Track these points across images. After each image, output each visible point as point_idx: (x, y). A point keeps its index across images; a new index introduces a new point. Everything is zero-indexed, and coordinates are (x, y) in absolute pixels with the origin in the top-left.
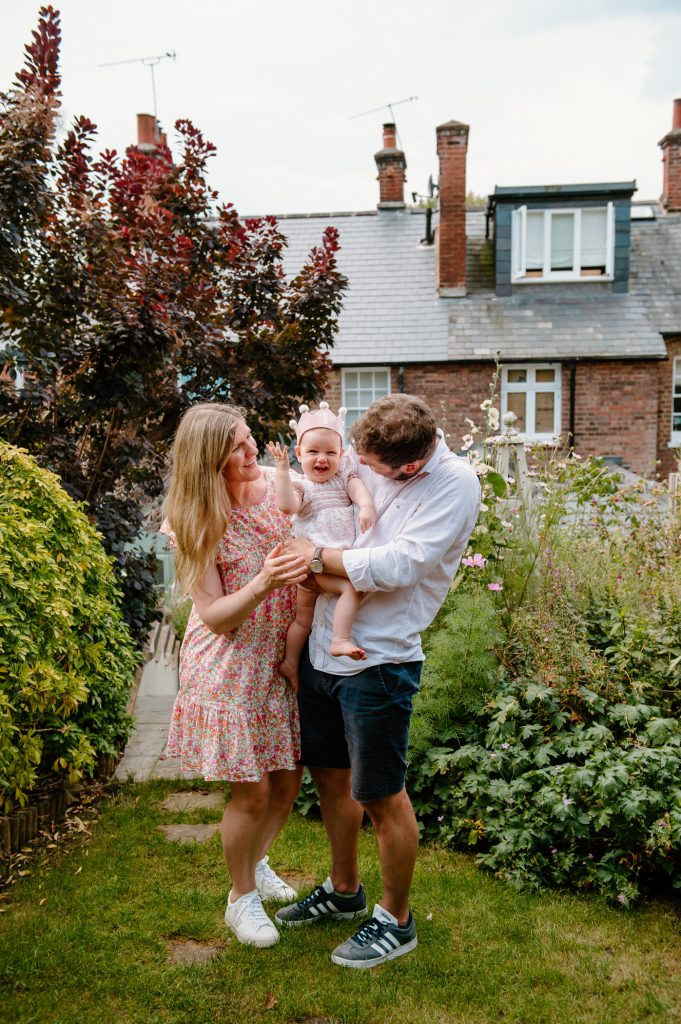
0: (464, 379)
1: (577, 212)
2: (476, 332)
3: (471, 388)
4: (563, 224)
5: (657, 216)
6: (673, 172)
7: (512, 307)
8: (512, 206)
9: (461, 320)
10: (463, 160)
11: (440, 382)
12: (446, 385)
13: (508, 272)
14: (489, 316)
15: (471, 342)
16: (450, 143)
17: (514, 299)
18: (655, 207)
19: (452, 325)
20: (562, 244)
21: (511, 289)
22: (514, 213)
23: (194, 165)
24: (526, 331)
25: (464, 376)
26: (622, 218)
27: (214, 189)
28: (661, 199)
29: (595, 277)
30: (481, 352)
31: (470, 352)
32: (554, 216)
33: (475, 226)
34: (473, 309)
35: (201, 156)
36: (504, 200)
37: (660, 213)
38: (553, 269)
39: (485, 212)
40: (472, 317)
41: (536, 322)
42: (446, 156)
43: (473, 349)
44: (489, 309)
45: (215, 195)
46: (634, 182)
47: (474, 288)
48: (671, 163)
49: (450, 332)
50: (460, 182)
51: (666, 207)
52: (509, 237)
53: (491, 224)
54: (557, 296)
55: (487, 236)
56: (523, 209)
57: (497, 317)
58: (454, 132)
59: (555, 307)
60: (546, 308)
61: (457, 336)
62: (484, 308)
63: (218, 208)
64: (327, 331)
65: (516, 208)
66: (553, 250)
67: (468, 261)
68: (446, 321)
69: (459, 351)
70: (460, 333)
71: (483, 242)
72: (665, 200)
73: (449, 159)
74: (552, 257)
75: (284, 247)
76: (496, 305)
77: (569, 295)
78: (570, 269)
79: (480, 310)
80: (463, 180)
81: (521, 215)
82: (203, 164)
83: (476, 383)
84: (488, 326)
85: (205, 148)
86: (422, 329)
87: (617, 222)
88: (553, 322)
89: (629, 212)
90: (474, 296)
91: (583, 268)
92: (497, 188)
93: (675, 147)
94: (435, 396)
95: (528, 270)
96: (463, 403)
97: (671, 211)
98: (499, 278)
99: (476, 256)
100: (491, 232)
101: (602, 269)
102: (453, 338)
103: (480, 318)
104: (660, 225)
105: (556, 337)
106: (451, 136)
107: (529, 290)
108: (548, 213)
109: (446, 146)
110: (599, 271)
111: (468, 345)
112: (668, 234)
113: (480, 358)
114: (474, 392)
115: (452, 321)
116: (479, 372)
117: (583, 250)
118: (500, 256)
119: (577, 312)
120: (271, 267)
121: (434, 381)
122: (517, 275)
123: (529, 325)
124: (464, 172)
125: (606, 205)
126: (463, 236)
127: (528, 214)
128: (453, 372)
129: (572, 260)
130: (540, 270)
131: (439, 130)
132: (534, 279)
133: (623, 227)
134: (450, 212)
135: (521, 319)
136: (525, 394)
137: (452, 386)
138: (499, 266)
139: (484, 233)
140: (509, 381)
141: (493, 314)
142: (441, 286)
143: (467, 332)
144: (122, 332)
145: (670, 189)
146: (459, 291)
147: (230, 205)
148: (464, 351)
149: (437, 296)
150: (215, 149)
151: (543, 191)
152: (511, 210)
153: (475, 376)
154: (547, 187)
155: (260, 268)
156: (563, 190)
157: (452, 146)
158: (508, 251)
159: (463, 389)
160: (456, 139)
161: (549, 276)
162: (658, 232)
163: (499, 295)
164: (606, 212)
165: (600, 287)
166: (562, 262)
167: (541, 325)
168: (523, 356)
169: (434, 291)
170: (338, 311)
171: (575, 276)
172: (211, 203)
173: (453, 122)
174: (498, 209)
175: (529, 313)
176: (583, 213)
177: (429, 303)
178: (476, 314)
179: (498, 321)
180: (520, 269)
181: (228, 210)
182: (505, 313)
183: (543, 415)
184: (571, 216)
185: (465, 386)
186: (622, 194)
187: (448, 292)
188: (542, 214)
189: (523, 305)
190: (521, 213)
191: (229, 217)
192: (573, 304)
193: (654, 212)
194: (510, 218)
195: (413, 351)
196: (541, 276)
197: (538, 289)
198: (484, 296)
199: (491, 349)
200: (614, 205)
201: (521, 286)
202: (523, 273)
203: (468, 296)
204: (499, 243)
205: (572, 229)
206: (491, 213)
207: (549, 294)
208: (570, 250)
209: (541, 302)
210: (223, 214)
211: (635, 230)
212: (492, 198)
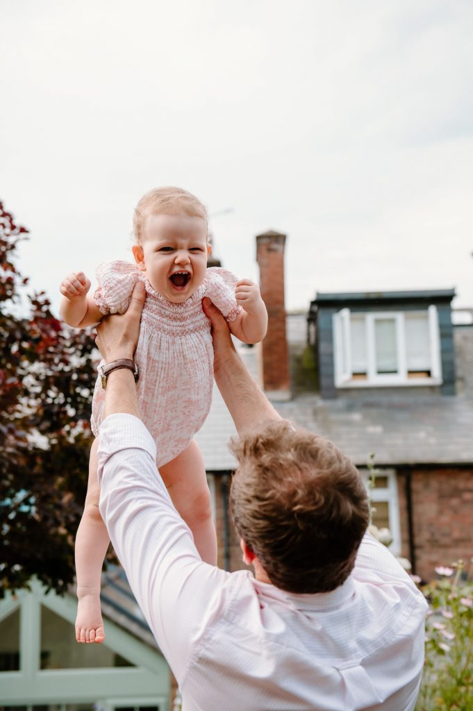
1: (399, 316)
4: (385, 328)
7: (339, 411)
8: (332, 310)
10: (281, 265)
13: (331, 376)
14: (315, 420)
16: (269, 250)
17: (340, 403)
20: (386, 347)
21: (335, 393)
22: (335, 316)
24: (355, 436)
26: (444, 323)
27: (24, 275)
29: (421, 381)
32: (377, 321)
33: (297, 332)
34: (299, 412)
35: (11, 240)
36: (326, 304)
38: (380, 372)
39: (307, 316)
41: (366, 426)
42: (265, 262)
44: (316, 413)
45: (25, 281)
46: (453, 290)
47: (297, 391)
50: (279, 287)
52: (330, 339)
53: (313, 329)
54: (384, 399)
55: (309, 340)
56: (345, 313)
57: (324, 421)
58: (272, 240)
59: (384, 411)
60: (374, 412)
62: (310, 411)
63: (29, 296)
65: (338, 312)
66: (379, 356)
67: (291, 366)
71: (304, 346)
73: (268, 265)
74: (377, 359)
76: (322, 409)
77: (397, 399)
78: (395, 372)
79: (306, 414)
80: (283, 285)
81: (343, 320)
82: (13, 247)
85: (17, 231)
87: (441, 326)
88: (384, 426)
89: (450, 318)
90: (299, 400)
91: (410, 372)
92: (318, 294)
95: (354, 374)
98: (324, 382)
99: (298, 360)
100: (312, 336)
101: (428, 373)
103: (306, 422)
105: (387, 442)
106: (270, 243)
107: (355, 394)
108: (370, 317)
109: (265, 253)
110: (424, 375)
117: (409, 354)
118: (323, 359)
119: (406, 416)
120: (89, 361)
122: (342, 378)
123: (357, 429)
124: (284, 278)
125: (427, 309)
126: (284, 339)
127: (352, 319)
129: (396, 363)
130: (365, 374)
131: (259, 238)
132: (360, 383)
133: (447, 331)
135: (349, 423)
138: (323, 370)
139: (305, 338)
141: (320, 418)
146: (283, 394)
147: (43, 293)
150: (27, 232)
151: (363, 297)
152: (331, 314)
154: (368, 294)
155: (76, 361)
156: (384, 295)
157: (272, 253)
158: (331, 355)
160: (275, 246)
161: (374, 380)
163: (325, 398)
164: (427, 318)
165: (427, 391)
166: (387, 365)
167: (371, 429)
171: (401, 379)
172: (20, 289)
173: (271, 232)
174: (319, 313)
175: (357, 417)
176: (406, 318)
178: (301, 418)
179: (325, 425)
180: (344, 372)
181: (41, 299)
182: (333, 417)
184: (393, 321)
186: (443, 300)
187: (272, 395)
188: (363, 319)
189: (350, 408)
190: (342, 319)
191: (40, 305)
192: (402, 408)
194: (330, 323)
196: (367, 379)
197: (363, 393)
198: (310, 399)
200: (438, 310)
201: (347, 390)
202: (348, 376)
203: (293, 399)
204: (323, 348)
205: (394, 333)
206: (312, 318)
207: (376, 398)
208: (394, 354)
209: (368, 405)
210: (35, 302)
211: (458, 335)
212: (313, 303)
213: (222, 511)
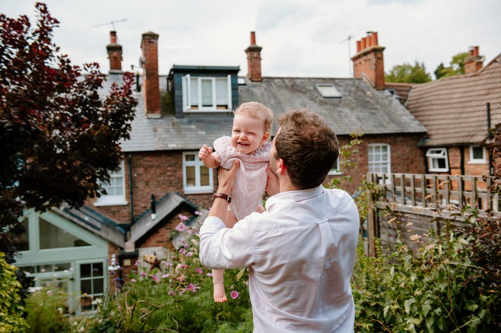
0: (164, 160)
1: (213, 79)
2: (168, 136)
3: (167, 164)
4: (206, 84)
5: (247, 83)
6: (252, 64)
7: (184, 124)
8: (182, 75)
9: (160, 130)
10: (156, 50)
11: (151, 161)
12: (154, 163)
13: (181, 107)
14: (174, 128)
15: (166, 141)
16: (150, 42)
17: (185, 120)
18: (245, 80)
19: (155, 132)
20: (207, 94)
21: (183, 115)
22: (184, 78)
23: (44, 32)
24: (193, 136)
25: (163, 158)
26: (234, 83)
27: (57, 46)
28: (248, 75)
29: (223, 110)
30: (172, 146)
31: (166, 146)
32: (203, 81)
33: (163, 84)
34: (165, 124)
35: (50, 26)
36: (178, 72)
37: (248, 82)
38: (204, 106)
39: (167, 77)
40: (165, 129)
41: (198, 131)
42: (147, 48)
43: (167, 144)
44: (173, 124)
45: (58, 49)
46: (239, 67)
47: (164, 114)
48: (251, 60)
49: (155, 136)
50: (155, 62)
51: (250, 79)
52: (181, 89)
53: (170, 84)
54: (206, 119)
55: (168, 89)
56: (188, 76)
57: (178, 128)
58: (151, 37)
59: (206, 124)
60: (201, 124)
61: (159, 138)
62: (171, 124)
63: (58, 57)
65: (184, 76)
66: (203, 98)
67: (161, 101)
68: (152, 130)
69: (161, 146)
70: (160, 136)
71: (166, 92)
72: (250, 76)
73: (149, 50)
74: (203, 99)
75: (104, 81)
76: (177, 123)
77: (212, 118)
78: (211, 106)
79: (168, 125)
80: (157, 61)
81: (187, 80)
82: (50, 30)
83: (170, 162)
84: (174, 133)
85: (52, 21)
86: (139, 134)
87: (232, 85)
88: (206, 131)
89: (237, 81)
90: (165, 118)
91: (218, 106)
92: (174, 66)
93: (252, 52)
94: (149, 169)
95: (192, 106)
96: (164, 172)
97: (253, 81)
98: (177, 109)
99: (164, 99)
100: (170, 87)
101: (226, 107)
102: (156, 139)
103: (169, 129)
104: (249, 87)
105: (208, 139)
106: (150, 39)
107: (192, 115)
108: (200, 79)
109: (147, 43)
110: (224, 107)
111: (165, 142)
112: (252, 91)
113: (171, 149)
114: (169, 166)
115: (155, 130)
116: (171, 156)
117: (217, 97)
118: (176, 98)
119: (216, 126)
121: (148, 161)
122: (186, 108)
123: (194, 133)
124: (157, 57)
125: (227, 76)
126: (157, 87)
127: (191, 79)
128: (157, 156)
129: (212, 101)
130: (197, 106)
131: (144, 35)
132: (194, 110)
133: (235, 87)
134: (151, 76)
135: (190, 130)
136: (194, 167)
137: (157, 164)
138: (177, 104)
139: (166, 88)
140: (187, 160)
141: (176, 127)
142: (148, 113)
143: (163, 136)
145: (252, 71)
146: (157, 115)
147: (66, 56)
148: (163, 146)
149: (145, 117)
150: (58, 22)
151: (197, 68)
152: (181, 77)
153: (169, 158)
154: (199, 67)
155: (89, 92)
156: (207, 68)
157: (151, 44)
158: (181, 97)
159: (163, 165)
160: (152, 40)
161: (201, 109)
162: (248, 90)
163: (177, 118)
164: (226, 80)
165: (226, 115)
166: (207, 102)
167: (200, 133)
168: (193, 148)
169: (143, 115)
170: (132, 119)
171: (214, 109)
172: (54, 53)
173: (150, 32)
174: (175, 75)
175: (193, 127)
176: (216, 80)
177: (142, 121)
178: (166, 127)
179: (179, 130)
180: (188, 105)
181: (65, 59)
182: (182, 127)
183: (204, 177)
184: (211, 81)
185: (164, 163)
186: (234, 72)
187: (151, 116)
188: (196, 80)
189: (190, 123)
190: (187, 79)
191: (64, 61)
192: (215, 123)
193: (245, 81)
194: (181, 80)
195: (136, 145)
196: (198, 109)
197: (196, 115)
198: (170, 118)
199: (177, 144)
200: (232, 77)
201: (188, 114)
202: (189, 107)
203: (162, 118)
204: (177, 93)
205: (211, 87)
206: (170, 78)
207: (202, 118)
208: (211, 97)
209: (198, 121)
210: (62, 61)
211: (240, 88)
212: (172, 70)
213: (129, 171)
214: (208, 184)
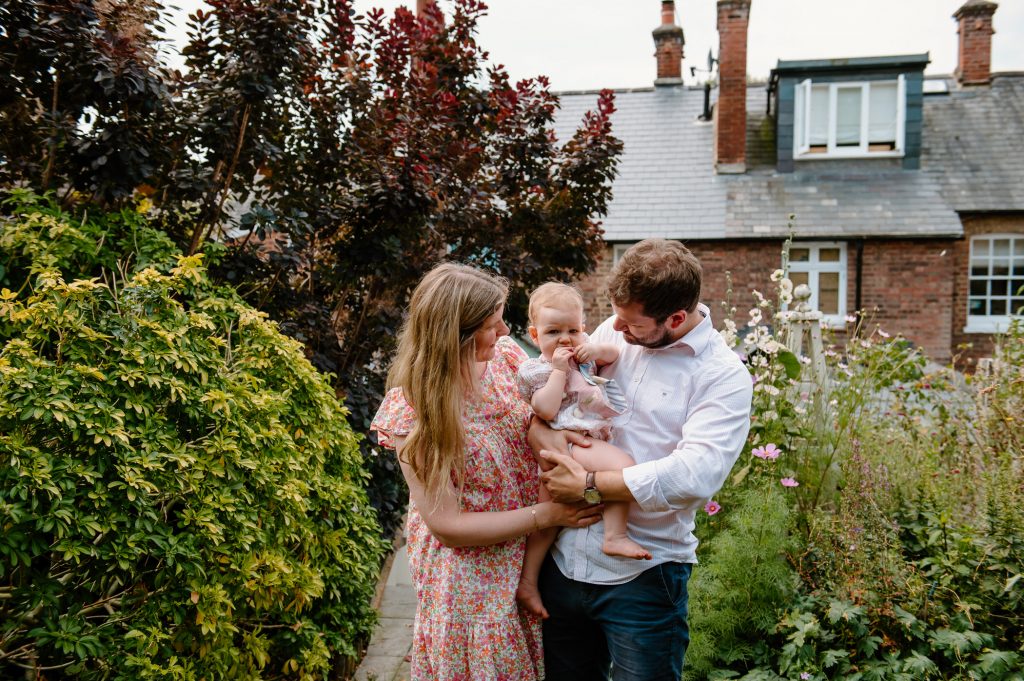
0: (743, 257)
1: (865, 86)
2: (756, 209)
3: (749, 266)
4: (849, 98)
5: (951, 90)
6: (969, 44)
7: (794, 183)
8: (796, 80)
9: (740, 197)
10: (744, 34)
11: (717, 260)
12: (723, 263)
13: (790, 148)
14: (770, 193)
15: (749, 219)
16: (731, 17)
17: (796, 176)
18: (949, 82)
19: (730, 202)
20: (849, 117)
21: (792, 165)
22: (798, 87)
23: (464, 25)
24: (809, 209)
25: (743, 255)
26: (913, 92)
27: (484, 50)
28: (956, 72)
29: (884, 153)
30: (761, 230)
31: (749, 229)
32: (840, 90)
33: (756, 103)
34: (753, 185)
35: (471, 16)
36: (787, 74)
37: (955, 87)
38: (839, 145)
39: (767, 87)
40: (752, 194)
41: (821, 199)
42: (726, 30)
43: (752, 226)
44: (770, 186)
45: (485, 56)
46: (927, 54)
47: (754, 164)
48: (966, 35)
49: (728, 209)
50: (740, 57)
51: (961, 81)
52: (791, 111)
53: (773, 100)
54: (842, 172)
55: (768, 111)
56: (808, 82)
57: (778, 194)
58: (735, 6)
59: (840, 184)
60: (831, 184)
61: (736, 214)
62: (765, 184)
63: (488, 70)
64: (601, 199)
65: (800, 82)
66: (839, 127)
67: (748, 137)
68: (725, 198)
69: (738, 229)
70: (739, 210)
71: (764, 117)
72: (960, 74)
73: (729, 33)
74: (838, 132)
75: (556, 108)
76: (777, 182)
77: (855, 171)
78: (857, 144)
79: (760, 187)
80: (744, 54)
81: (804, 90)
82: (474, 23)
83: (755, 262)
84: (769, 203)
85: (476, 7)
86: (698, 206)
87: (909, 95)
88: (838, 199)
89: (921, 87)
90: (755, 173)
91: (871, 144)
92: (779, 62)
93: (971, 18)
94: (712, 275)
95: (812, 146)
96: (741, 282)
97: (967, 85)
98: (781, 154)
99: (756, 132)
100: (772, 108)
101: (892, 145)
102: (732, 216)
103: (760, 195)
104: (955, 99)
105: (841, 215)
106: (732, 10)
107: (812, 166)
108: (834, 87)
109: (726, 20)
110: (888, 147)
111: (747, 222)
112: (963, 108)
113: (759, 235)
114: (753, 271)
115: (730, 197)
116: (758, 250)
117: (872, 126)
118: (781, 131)
119: (864, 189)
120: (542, 130)
121: (710, 259)
122: (800, 151)
123: (813, 202)
124: (745, 46)
125: (896, 78)
126: (742, 110)
127: (813, 89)
128: (730, 250)
129: (858, 135)
130: (825, 146)
131: (720, 4)
132: (818, 155)
133: (915, 101)
134: (729, 86)
135: (804, 196)
136: (807, 274)
137: (730, 265)
138: (781, 141)
139: (765, 109)
140: (791, 259)
141: (774, 190)
142: (719, 162)
143: (746, 210)
144: (381, 194)
145: (966, 62)
146: (738, 167)
147: (501, 67)
148: (742, 229)
149: (715, 172)
150: (486, 8)
151: (829, 64)
152: (793, 84)
153: (754, 254)
154: (834, 60)
155: (530, 131)
156: (850, 63)
157: (733, 20)
158: (791, 127)
159: (740, 267)
160: (737, 13)
161: (834, 152)
162: (952, 107)
163: (780, 171)
164: (896, 86)
165: (889, 163)
166: (847, 137)
167: (826, 202)
168: (806, 235)
169: (711, 167)
170: (612, 178)
171: (862, 152)
172: (480, 64)
174: (780, 83)
175: (812, 190)
176: (872, 87)
177: (706, 180)
178: (755, 190)
179: (779, 198)
180: (803, 145)
181: (499, 72)
182: (787, 190)
183: (828, 296)
184: (859, 90)
185: (743, 265)
186: (914, 67)
187: (726, 168)
188: (827, 89)
189: (806, 181)
190: (804, 88)
191: (499, 78)
192: (860, 180)
193: (948, 86)
194: (793, 92)
195: (689, 227)
196: (826, 152)
197: (822, 165)
198: (765, 172)
199: (771, 226)
200: (906, 78)
201: (804, 162)
202: (806, 148)
203: (747, 172)
204: (782, 119)
205: (859, 103)
206: (772, 88)
207: (834, 170)
208: (858, 125)
209: (826, 178)
210: (493, 76)
211: (928, 105)
212: (774, 72)
214: (835, 311)
